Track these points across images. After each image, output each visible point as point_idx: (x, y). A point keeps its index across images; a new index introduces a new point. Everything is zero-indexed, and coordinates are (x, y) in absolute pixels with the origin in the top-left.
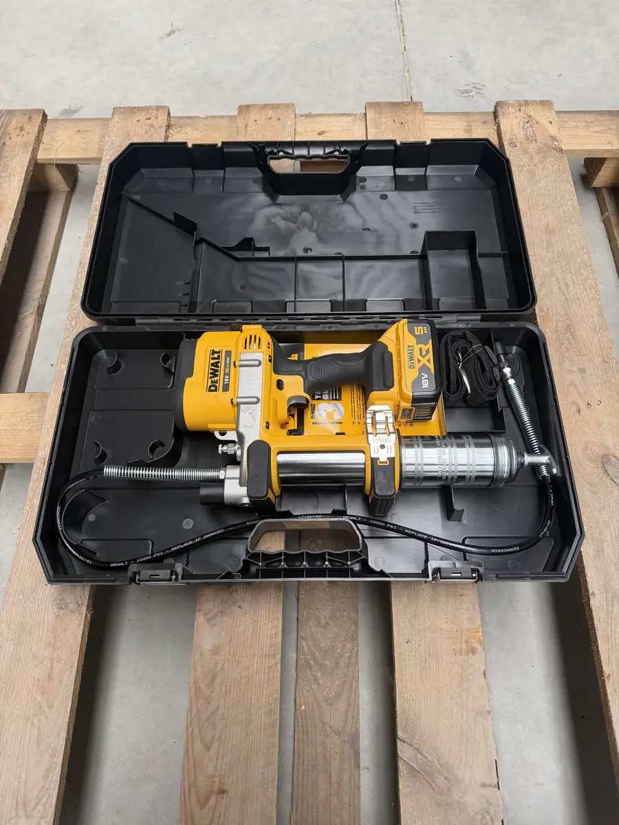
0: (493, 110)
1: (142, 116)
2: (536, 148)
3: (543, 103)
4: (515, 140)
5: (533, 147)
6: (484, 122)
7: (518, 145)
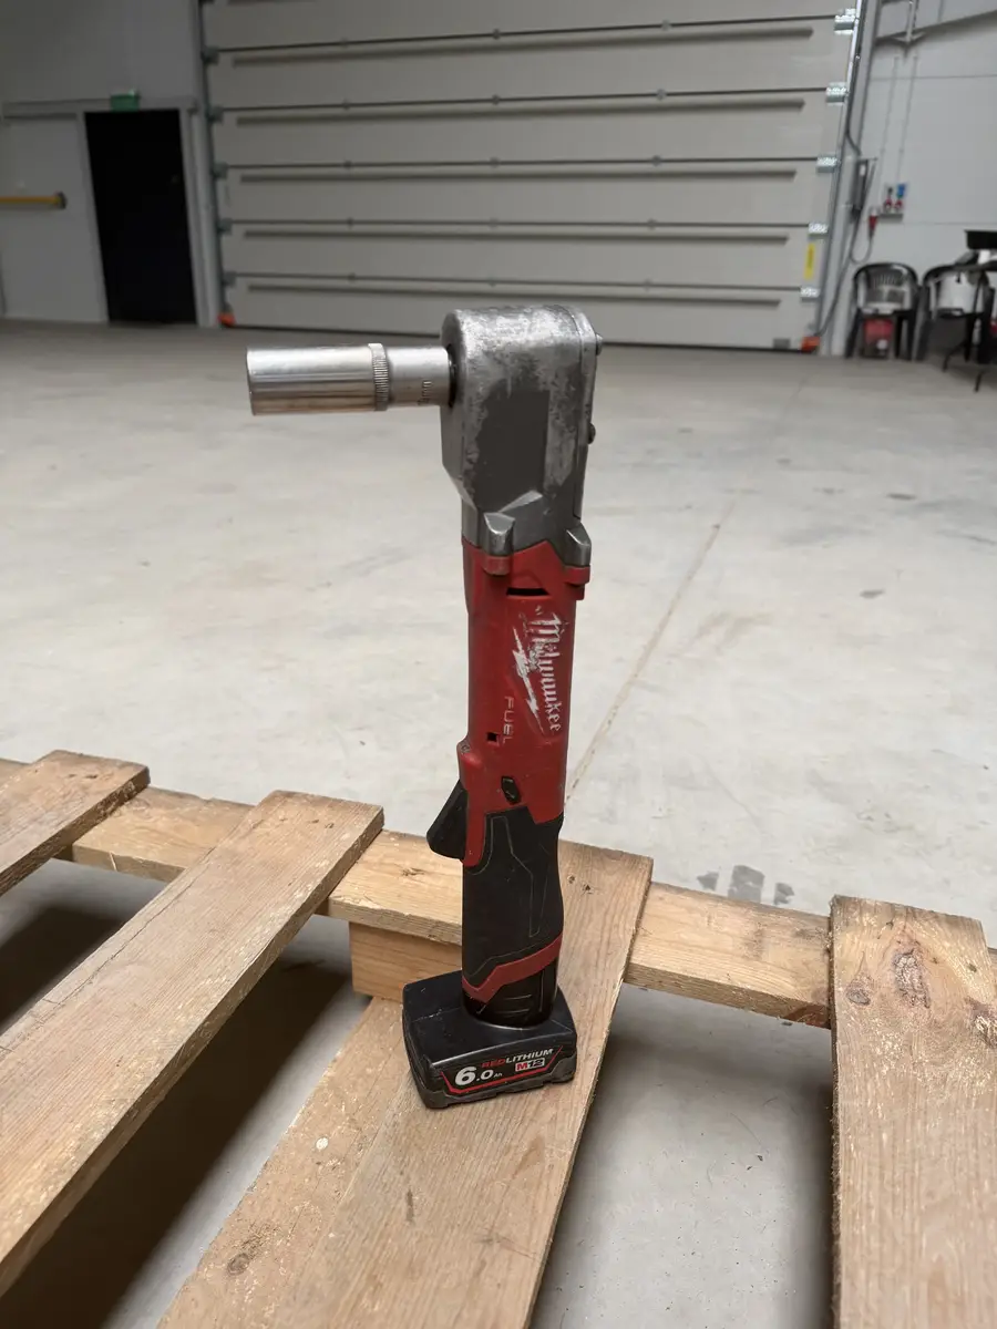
0: (827, 913)
2: (924, 1020)
3: (955, 922)
4: (867, 989)
5: (912, 1016)
6: (802, 934)
7: (874, 999)
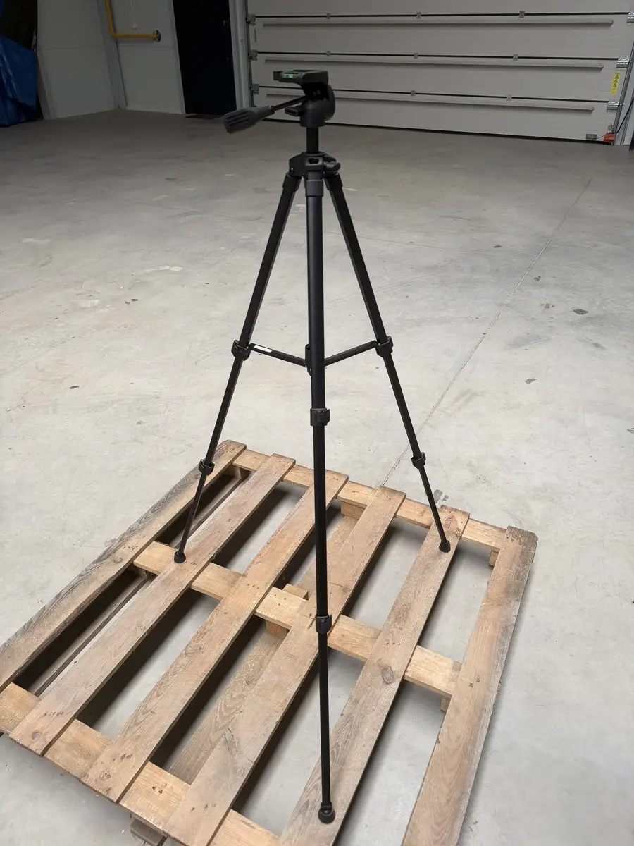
1: (282, 460)
3: (464, 513)
